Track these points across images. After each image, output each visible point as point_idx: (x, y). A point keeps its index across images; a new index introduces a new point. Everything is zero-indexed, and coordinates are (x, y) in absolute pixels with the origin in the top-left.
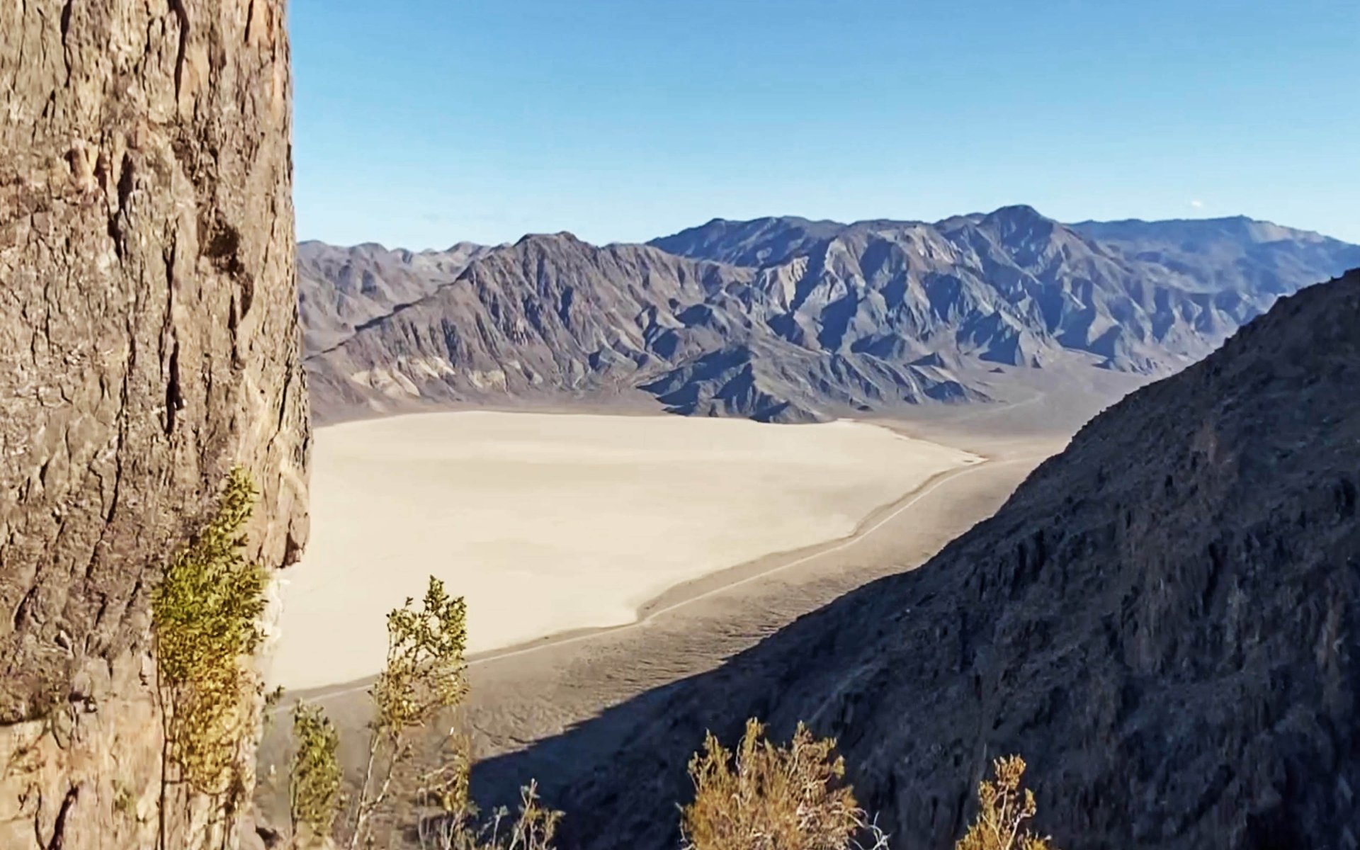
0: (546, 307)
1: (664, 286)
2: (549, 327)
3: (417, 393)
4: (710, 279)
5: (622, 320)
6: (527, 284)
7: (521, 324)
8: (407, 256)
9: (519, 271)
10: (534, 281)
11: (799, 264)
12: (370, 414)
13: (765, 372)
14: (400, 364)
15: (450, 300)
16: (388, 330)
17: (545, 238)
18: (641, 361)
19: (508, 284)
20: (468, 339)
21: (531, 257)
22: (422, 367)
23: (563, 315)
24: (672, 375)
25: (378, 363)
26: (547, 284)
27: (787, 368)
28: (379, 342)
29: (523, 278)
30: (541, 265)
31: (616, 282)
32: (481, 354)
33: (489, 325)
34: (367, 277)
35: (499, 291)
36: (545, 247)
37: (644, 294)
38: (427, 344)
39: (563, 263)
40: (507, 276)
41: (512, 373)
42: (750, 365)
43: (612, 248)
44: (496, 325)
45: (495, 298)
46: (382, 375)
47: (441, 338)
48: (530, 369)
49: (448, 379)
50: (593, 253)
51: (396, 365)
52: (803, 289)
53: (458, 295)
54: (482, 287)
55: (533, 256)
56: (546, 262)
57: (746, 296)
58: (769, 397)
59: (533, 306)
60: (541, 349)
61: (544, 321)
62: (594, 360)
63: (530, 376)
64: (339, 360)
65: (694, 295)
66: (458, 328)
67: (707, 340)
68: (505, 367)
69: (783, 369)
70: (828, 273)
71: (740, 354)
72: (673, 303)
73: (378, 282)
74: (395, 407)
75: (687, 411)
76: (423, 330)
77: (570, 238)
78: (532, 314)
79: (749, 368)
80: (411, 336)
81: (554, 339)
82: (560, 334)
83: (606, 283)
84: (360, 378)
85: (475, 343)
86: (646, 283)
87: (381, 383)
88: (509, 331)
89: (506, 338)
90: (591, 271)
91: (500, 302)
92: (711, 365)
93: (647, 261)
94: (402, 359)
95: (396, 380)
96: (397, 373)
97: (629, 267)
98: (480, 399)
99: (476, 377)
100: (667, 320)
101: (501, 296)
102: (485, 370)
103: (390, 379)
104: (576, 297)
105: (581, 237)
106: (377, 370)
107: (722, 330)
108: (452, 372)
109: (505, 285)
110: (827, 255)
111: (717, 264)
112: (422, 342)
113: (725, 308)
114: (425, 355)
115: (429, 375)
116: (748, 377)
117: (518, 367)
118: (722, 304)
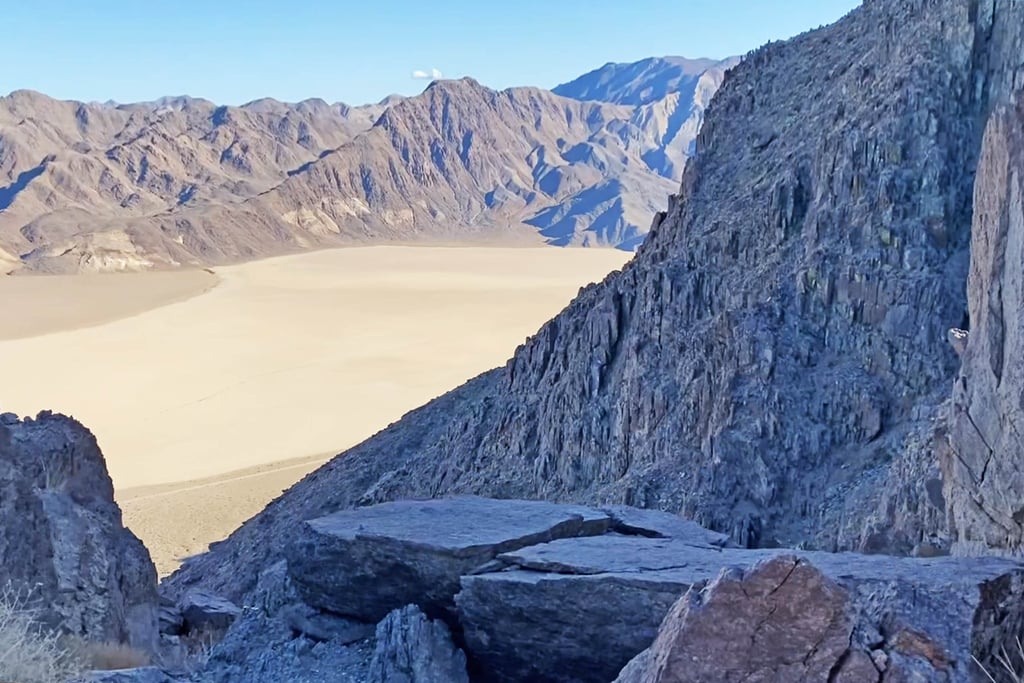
0: (449, 150)
1: (554, 127)
2: (451, 169)
3: (338, 231)
4: (593, 119)
5: (515, 160)
6: (434, 128)
7: (428, 166)
8: (344, 110)
9: (427, 117)
10: (440, 126)
11: (672, 100)
12: (297, 249)
13: (633, 205)
14: (323, 204)
15: (367, 146)
16: (313, 175)
17: (451, 85)
18: (530, 198)
19: (417, 128)
20: (382, 182)
21: (437, 103)
22: (343, 207)
23: (464, 157)
24: (554, 210)
25: (305, 204)
26: (451, 128)
27: (653, 200)
28: (305, 186)
29: (430, 123)
30: (445, 110)
31: (512, 125)
32: (393, 193)
33: (400, 169)
34: (303, 127)
35: (409, 136)
36: (449, 92)
37: (535, 135)
38: (347, 188)
39: (464, 108)
40: (416, 121)
41: (419, 211)
42: (620, 198)
43: (509, 93)
44: (406, 168)
45: (405, 142)
46: (308, 214)
47: (358, 181)
48: (435, 207)
49: (364, 218)
50: (491, 98)
51: (320, 206)
52: (675, 124)
53: (374, 140)
54: (395, 132)
55: (439, 100)
56: (450, 106)
57: (624, 133)
58: (635, 227)
59: (438, 149)
60: (444, 189)
61: (447, 162)
62: (489, 199)
63: (434, 214)
64: (271, 202)
65: (579, 133)
66: (373, 172)
67: (587, 176)
68: (413, 206)
69: (650, 202)
70: (696, 107)
71: (613, 188)
72: (561, 143)
73: (312, 132)
74: (318, 242)
75: (562, 242)
76: (343, 175)
77: (472, 83)
78: (437, 157)
79: (619, 202)
80: (334, 181)
81: (455, 180)
82: (461, 176)
83: (501, 125)
84: (289, 217)
85: (387, 185)
86: (538, 123)
87: (307, 221)
88: (417, 173)
89: (415, 181)
90: (488, 114)
91: (410, 146)
92: (587, 199)
93: (539, 103)
94: (325, 200)
95: (320, 219)
96: (321, 213)
97: (524, 110)
98: (392, 235)
99: (388, 216)
100: (554, 159)
101: (411, 142)
102: (396, 209)
103: (315, 218)
104: (475, 140)
105: (482, 83)
106: (304, 210)
107: (602, 166)
108: (367, 211)
109: (414, 130)
110: (697, 90)
111: (600, 103)
112: (343, 186)
113: (605, 146)
114: (344, 196)
115: (348, 214)
116: (617, 210)
117: (425, 206)
118: (602, 142)
